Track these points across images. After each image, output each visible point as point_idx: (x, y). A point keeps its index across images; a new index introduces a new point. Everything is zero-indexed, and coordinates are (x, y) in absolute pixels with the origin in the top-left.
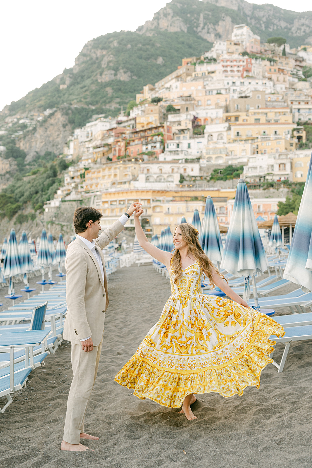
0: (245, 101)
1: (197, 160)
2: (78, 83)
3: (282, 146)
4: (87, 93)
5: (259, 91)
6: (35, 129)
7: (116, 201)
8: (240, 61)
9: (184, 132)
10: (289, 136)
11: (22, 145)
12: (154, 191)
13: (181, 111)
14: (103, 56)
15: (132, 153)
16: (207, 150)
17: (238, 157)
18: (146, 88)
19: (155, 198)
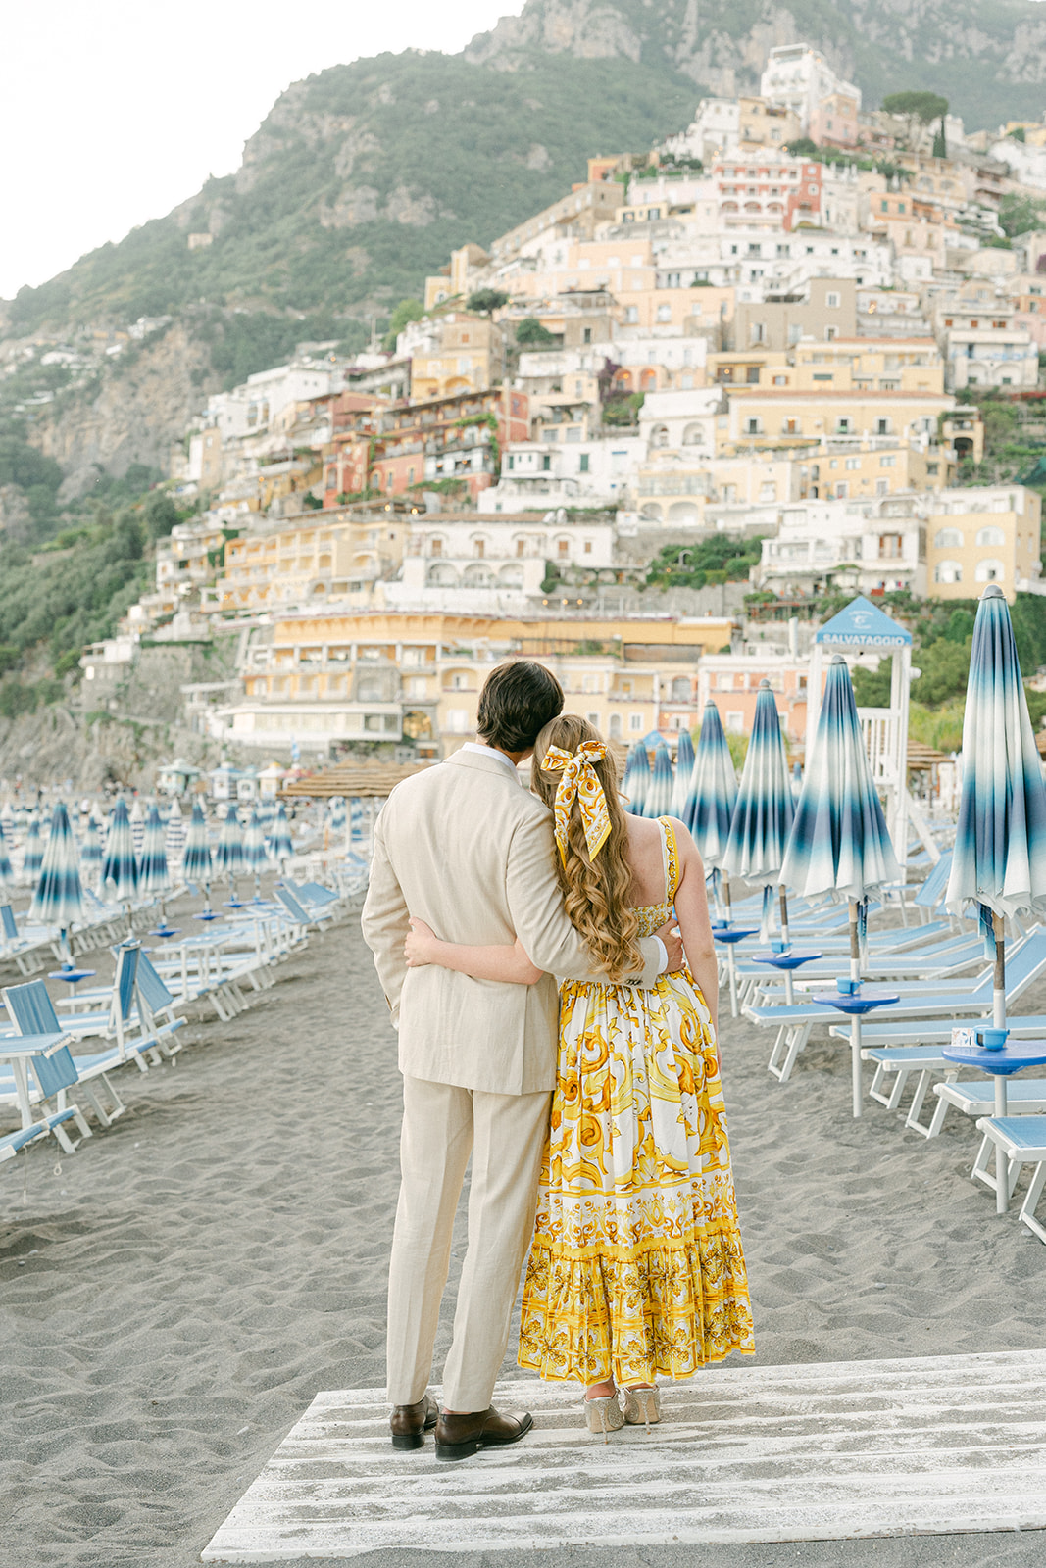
0: (786, 313)
1: (607, 513)
2: (252, 230)
3: (897, 472)
4: (282, 264)
5: (835, 278)
6: (94, 386)
7: (319, 649)
8: (781, 172)
9: (571, 416)
10: (924, 439)
11: (49, 442)
12: (449, 619)
13: (567, 340)
14: (342, 137)
15: (390, 485)
16: (641, 480)
17: (747, 506)
18: (460, 258)
19: (454, 643)
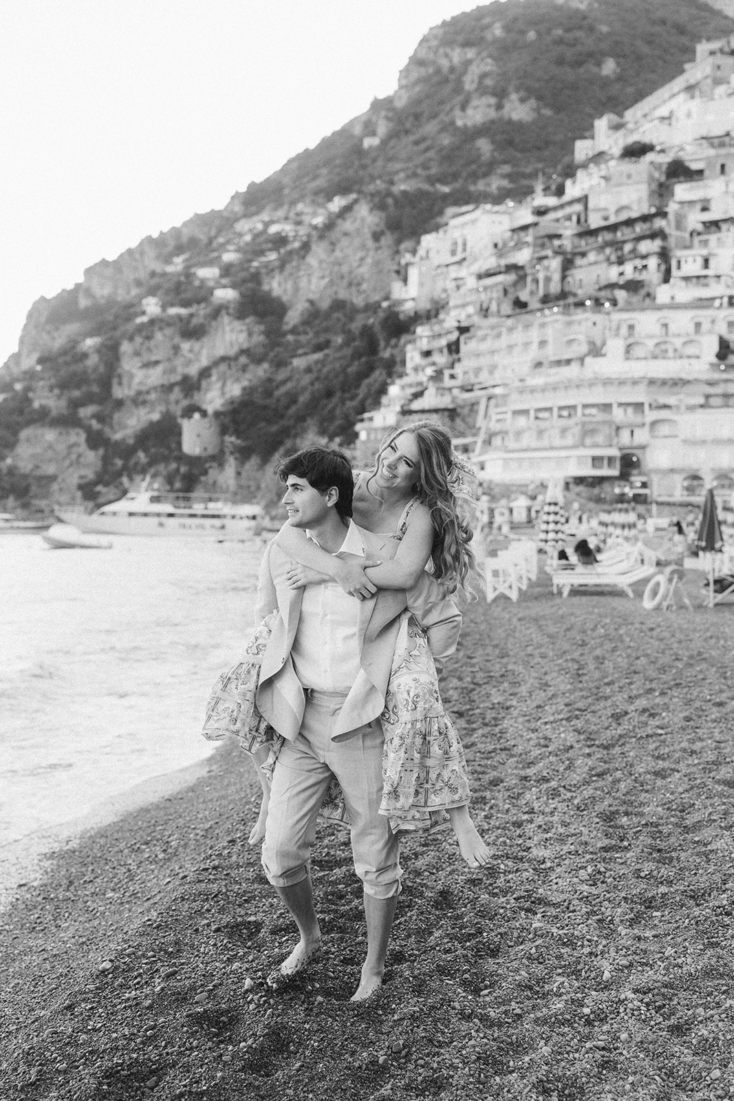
2: (407, 132)
4: (431, 154)
6: (306, 247)
7: (549, 409)
9: (719, 228)
11: (276, 286)
12: (652, 382)
13: (707, 173)
14: (467, 63)
15: (581, 287)
18: (601, 125)
19: (655, 401)
